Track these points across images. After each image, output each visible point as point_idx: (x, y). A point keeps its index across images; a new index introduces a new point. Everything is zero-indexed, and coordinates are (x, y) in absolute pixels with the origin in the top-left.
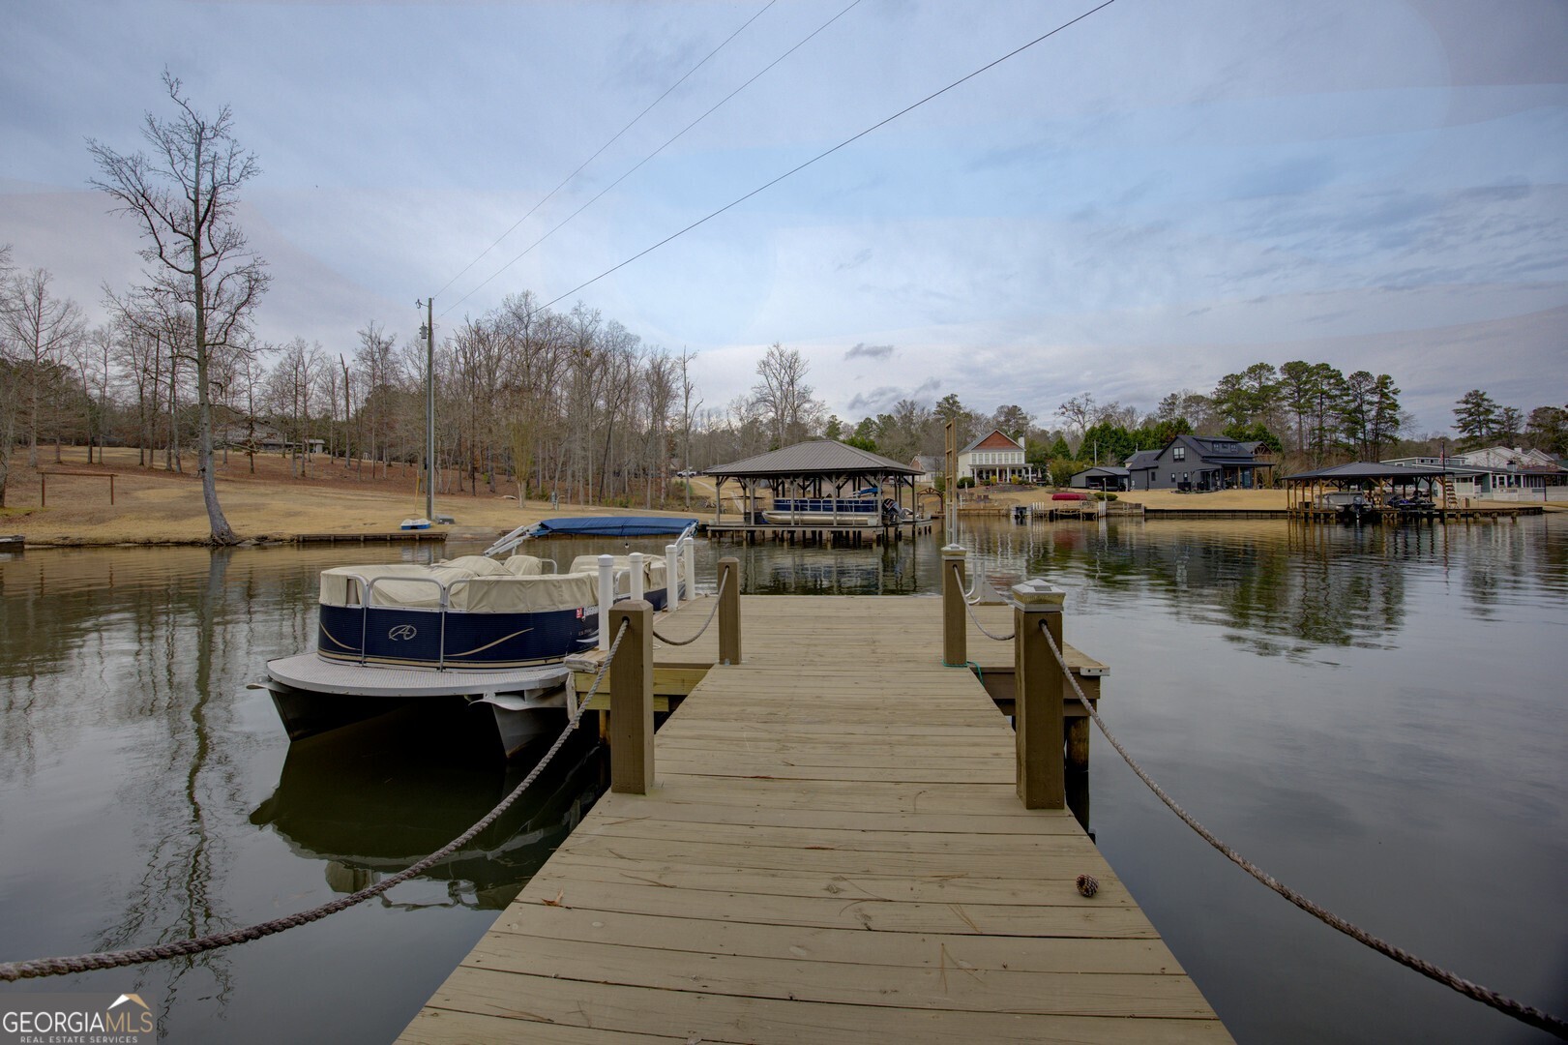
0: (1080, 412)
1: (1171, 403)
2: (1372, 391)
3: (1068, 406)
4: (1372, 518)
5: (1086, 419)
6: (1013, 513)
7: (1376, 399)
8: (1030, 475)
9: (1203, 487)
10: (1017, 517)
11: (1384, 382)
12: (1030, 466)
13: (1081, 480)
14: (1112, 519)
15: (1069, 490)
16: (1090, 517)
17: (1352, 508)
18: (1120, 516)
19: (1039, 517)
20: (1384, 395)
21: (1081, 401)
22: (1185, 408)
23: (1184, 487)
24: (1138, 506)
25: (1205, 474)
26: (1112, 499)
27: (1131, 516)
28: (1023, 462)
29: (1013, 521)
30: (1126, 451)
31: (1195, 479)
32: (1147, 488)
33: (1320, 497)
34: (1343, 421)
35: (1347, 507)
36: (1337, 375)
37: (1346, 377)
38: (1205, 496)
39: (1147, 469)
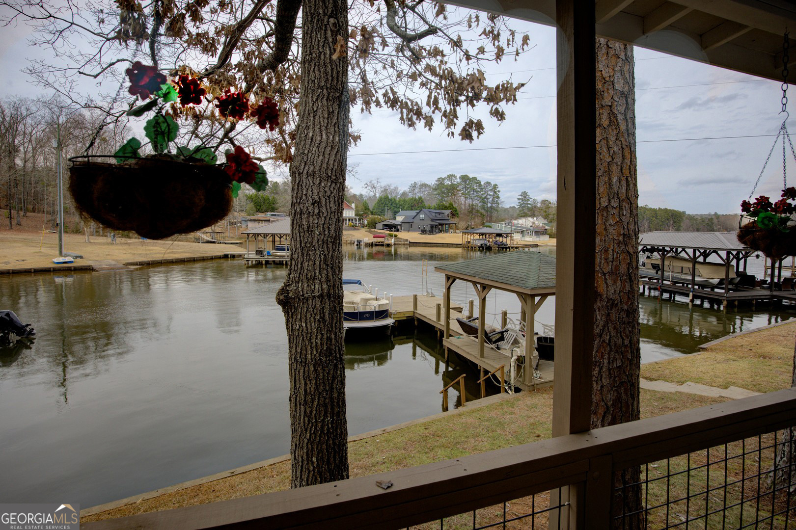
0: (374, 187)
1: (414, 186)
2: (491, 190)
3: (368, 184)
4: (489, 249)
5: (377, 191)
6: (356, 243)
7: (492, 194)
8: (357, 222)
9: (431, 232)
10: (357, 245)
11: (495, 186)
12: (357, 218)
13: (380, 225)
14: (396, 246)
15: (376, 230)
16: (388, 245)
17: (483, 245)
18: (399, 244)
19: (367, 245)
20: (495, 192)
21: (375, 182)
22: (420, 189)
23: (424, 232)
24: (407, 240)
25: (432, 227)
26: (396, 236)
27: (404, 244)
28: (354, 215)
29: (356, 247)
30: (396, 209)
31: (428, 229)
32: (409, 231)
33: (474, 240)
34: (480, 202)
35: (482, 244)
36: (479, 183)
37: (482, 183)
38: (431, 236)
39: (409, 223)
